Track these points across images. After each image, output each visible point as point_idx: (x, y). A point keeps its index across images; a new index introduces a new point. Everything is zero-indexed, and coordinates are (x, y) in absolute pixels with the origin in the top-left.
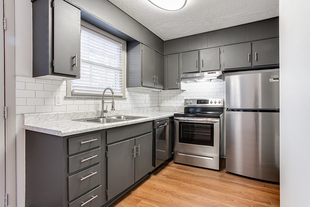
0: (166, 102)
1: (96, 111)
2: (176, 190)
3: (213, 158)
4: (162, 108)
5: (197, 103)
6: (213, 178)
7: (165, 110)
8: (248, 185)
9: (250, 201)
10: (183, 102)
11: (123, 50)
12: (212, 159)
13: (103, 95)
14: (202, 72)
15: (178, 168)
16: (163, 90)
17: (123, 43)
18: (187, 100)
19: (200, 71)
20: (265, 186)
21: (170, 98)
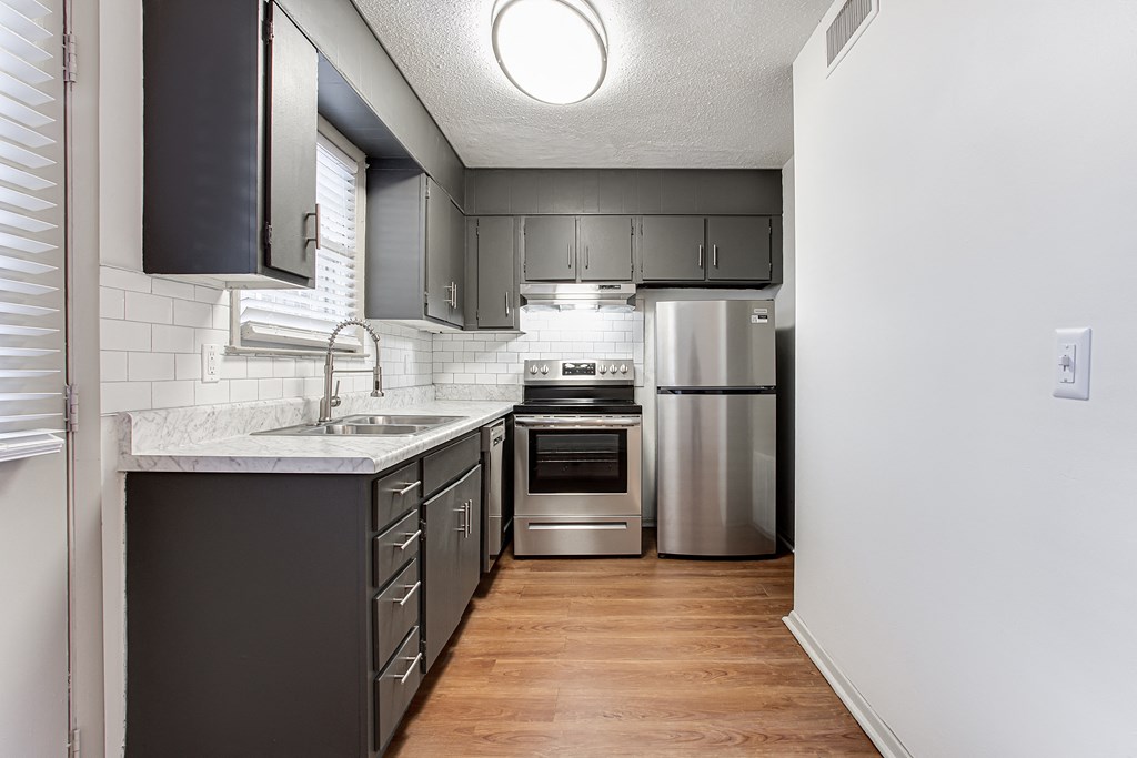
0: (458, 368)
1: (300, 400)
2: (565, 618)
3: (625, 523)
4: (445, 390)
5: (564, 374)
6: (637, 575)
7: (456, 397)
8: (714, 572)
9: (731, 599)
10: (521, 368)
11: (358, 184)
12: (624, 527)
13: (330, 345)
14: (583, 281)
15: (532, 569)
16: (462, 328)
17: (358, 160)
18: (533, 362)
19: (578, 279)
20: (745, 568)
21: (475, 357)
